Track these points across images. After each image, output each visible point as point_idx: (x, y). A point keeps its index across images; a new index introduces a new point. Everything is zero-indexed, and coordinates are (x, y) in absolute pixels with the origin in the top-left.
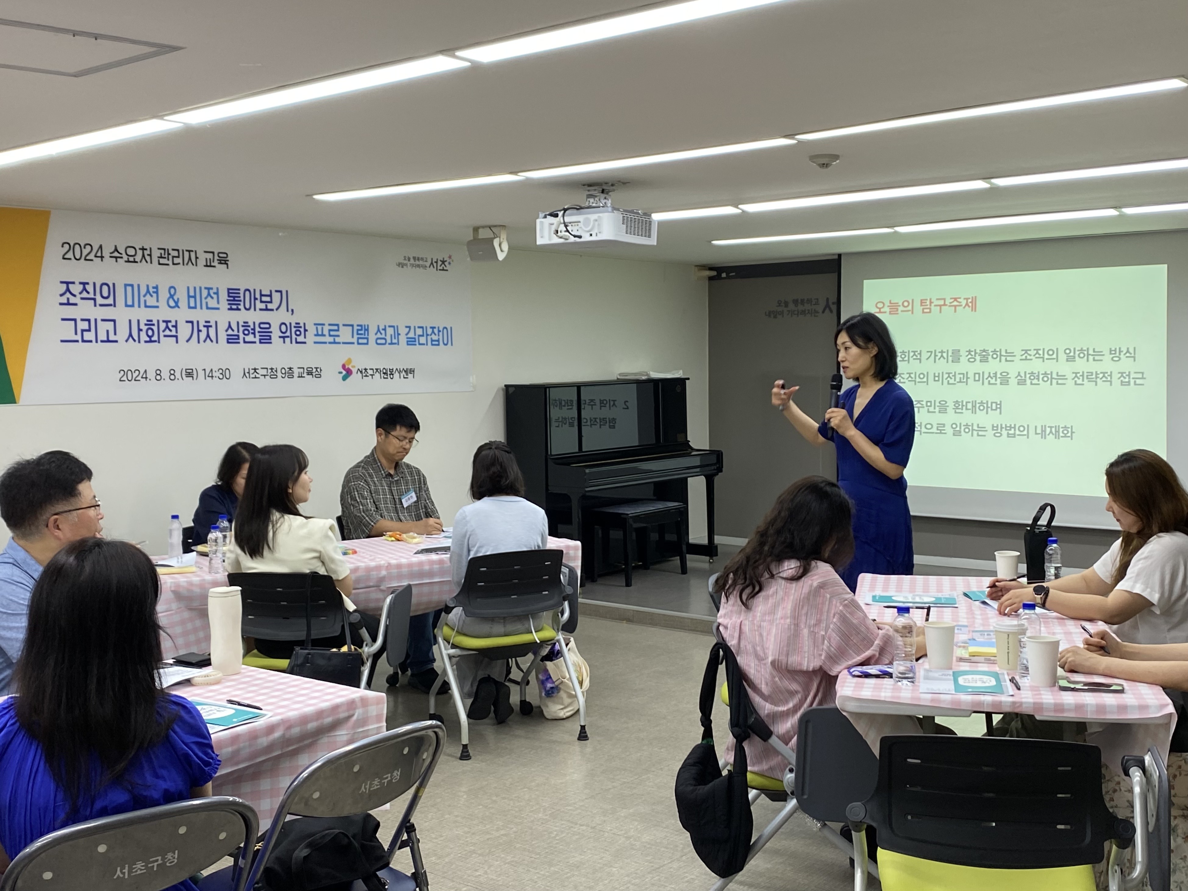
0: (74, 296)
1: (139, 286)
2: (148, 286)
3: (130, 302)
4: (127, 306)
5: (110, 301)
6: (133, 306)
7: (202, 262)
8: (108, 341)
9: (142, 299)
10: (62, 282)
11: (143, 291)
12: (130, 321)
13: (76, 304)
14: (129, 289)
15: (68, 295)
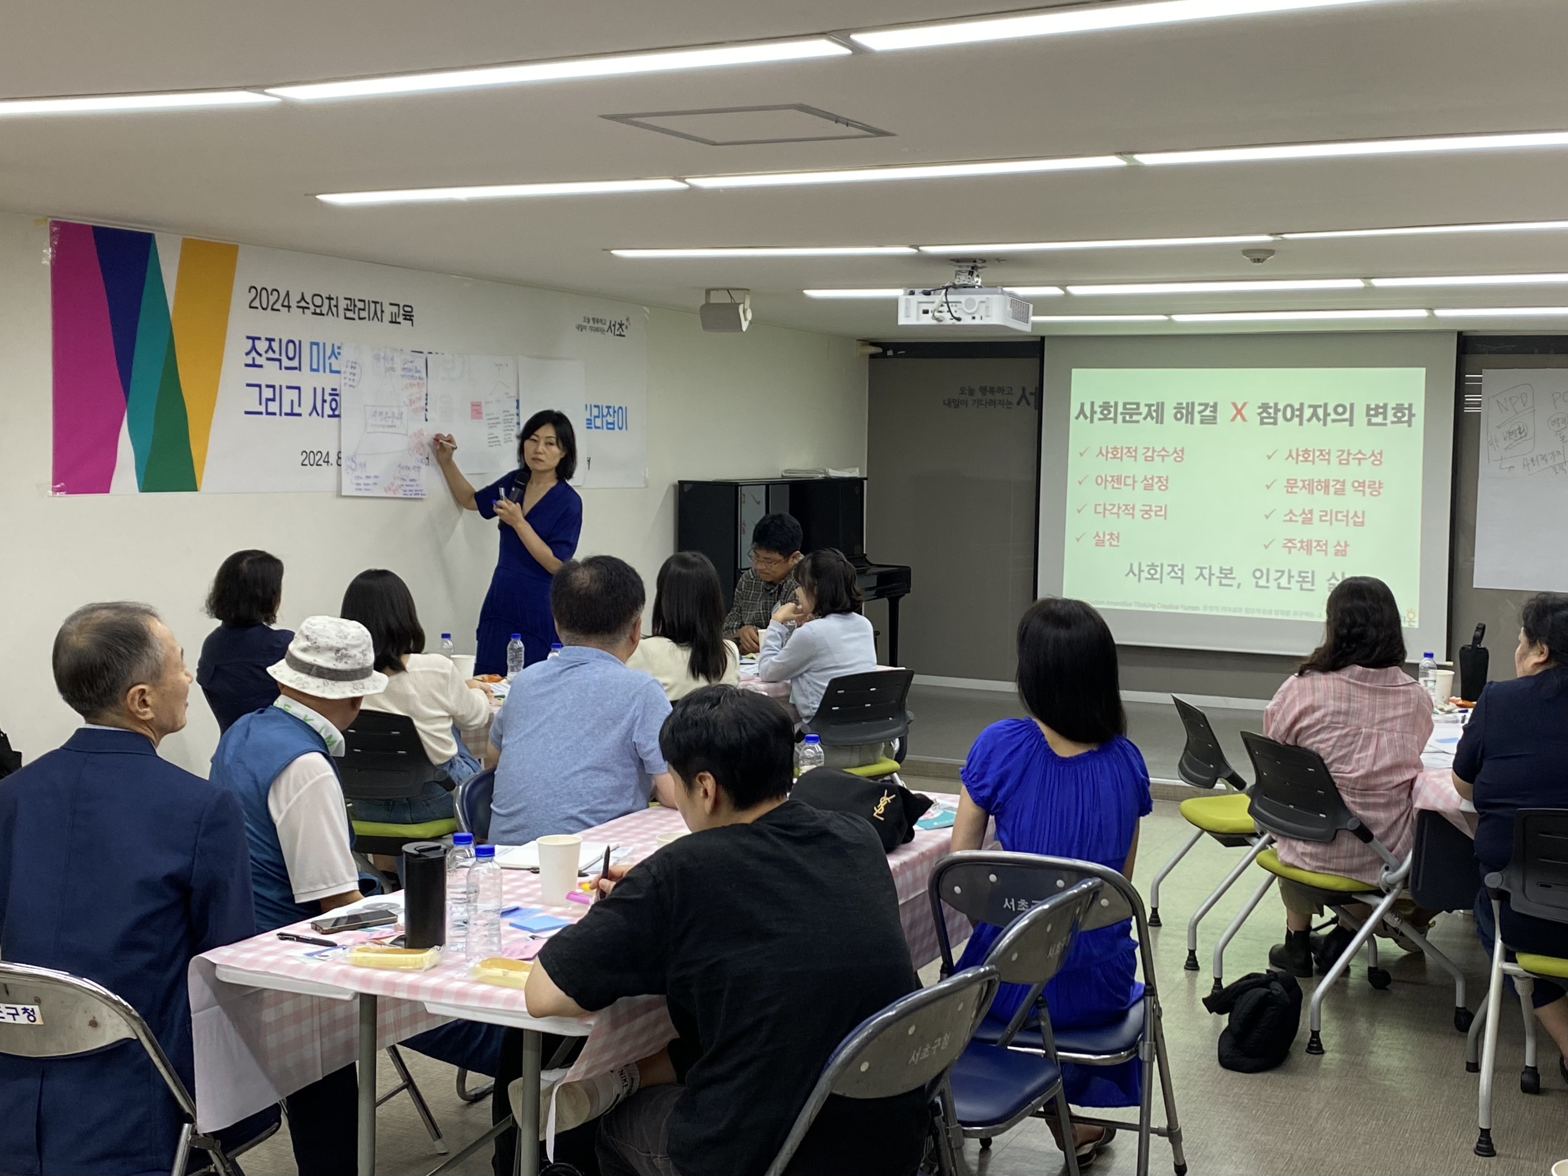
0: (260, 355)
1: (324, 344)
2: (333, 345)
3: (315, 366)
4: (312, 370)
5: (295, 363)
6: (317, 370)
7: (387, 317)
8: (292, 414)
9: (327, 362)
10: (248, 338)
11: (328, 352)
12: (315, 389)
13: (261, 366)
14: (315, 347)
15: (254, 354)
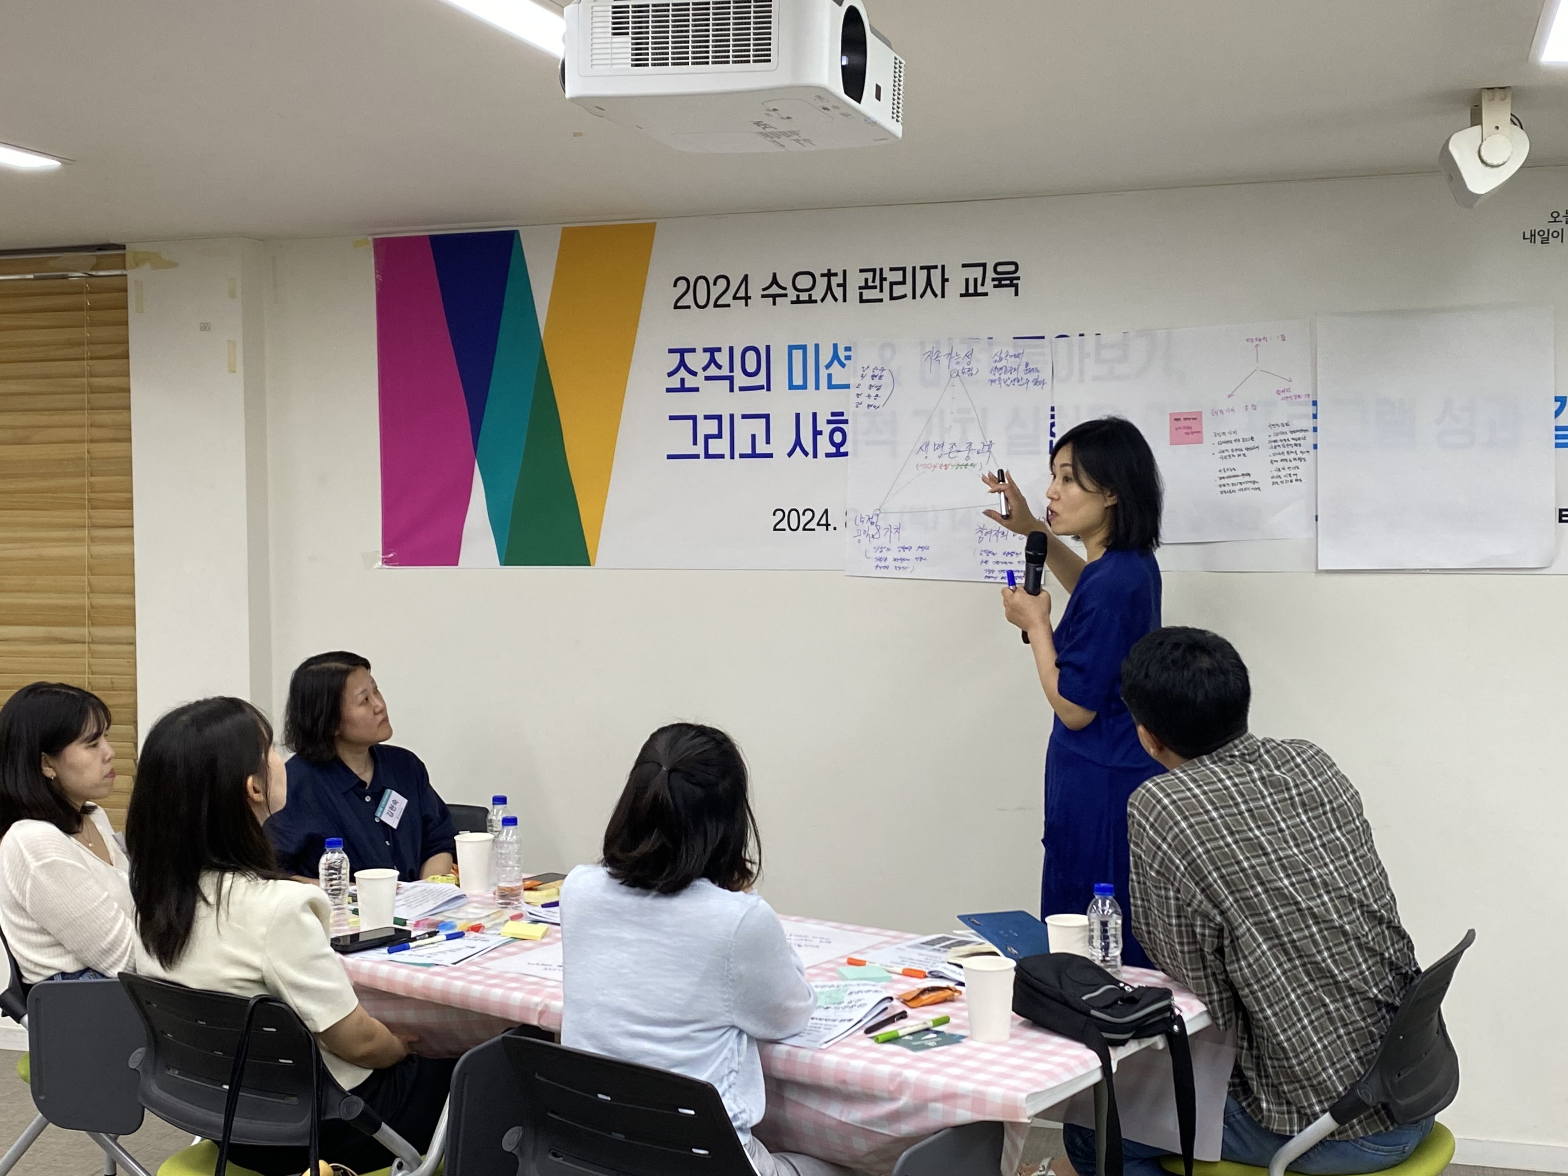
0: (694, 374)
1: (817, 346)
2: (835, 346)
3: (798, 381)
4: (792, 387)
5: (761, 379)
6: (804, 387)
7: (955, 287)
8: (754, 455)
9: (824, 373)
10: (671, 351)
11: (826, 356)
12: (798, 416)
13: (696, 390)
14: (798, 355)
15: (683, 373)
